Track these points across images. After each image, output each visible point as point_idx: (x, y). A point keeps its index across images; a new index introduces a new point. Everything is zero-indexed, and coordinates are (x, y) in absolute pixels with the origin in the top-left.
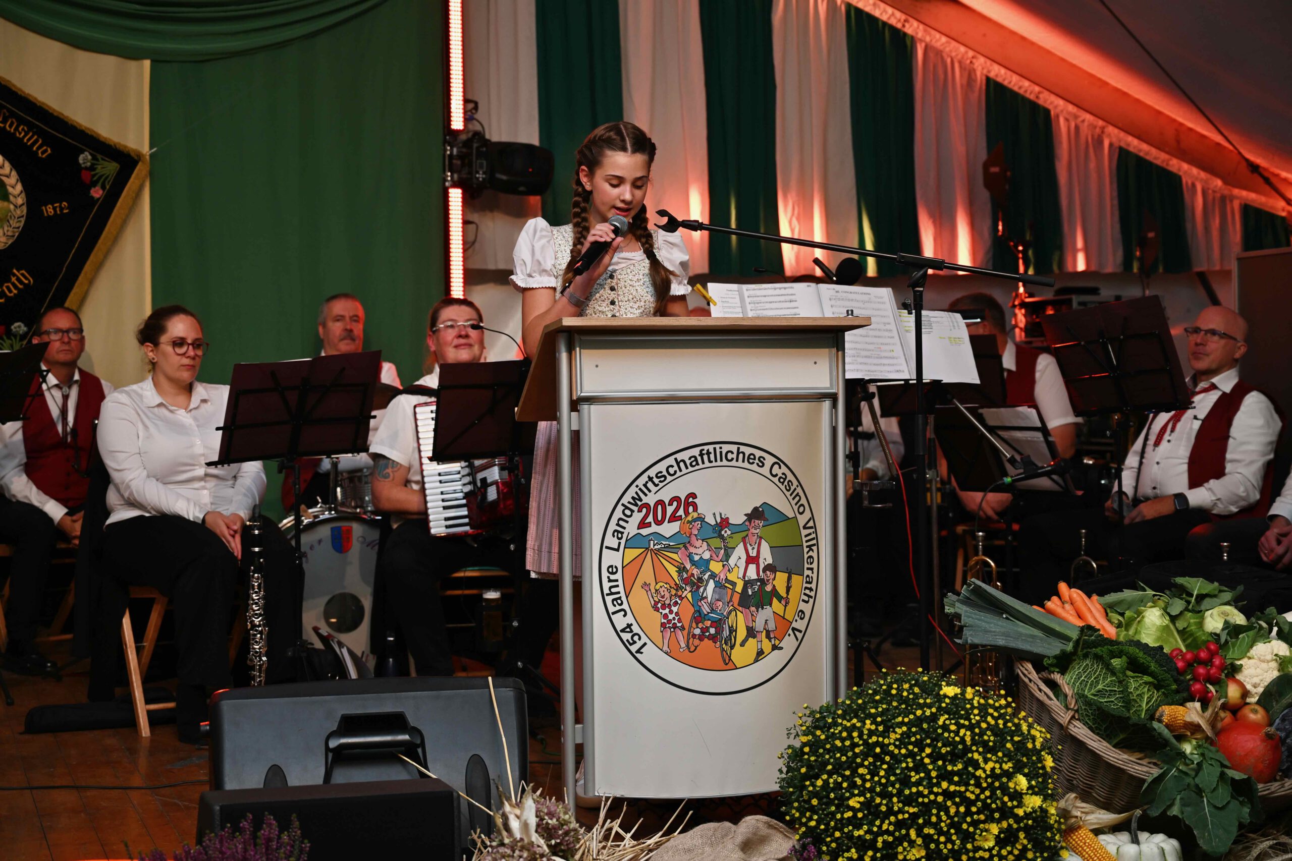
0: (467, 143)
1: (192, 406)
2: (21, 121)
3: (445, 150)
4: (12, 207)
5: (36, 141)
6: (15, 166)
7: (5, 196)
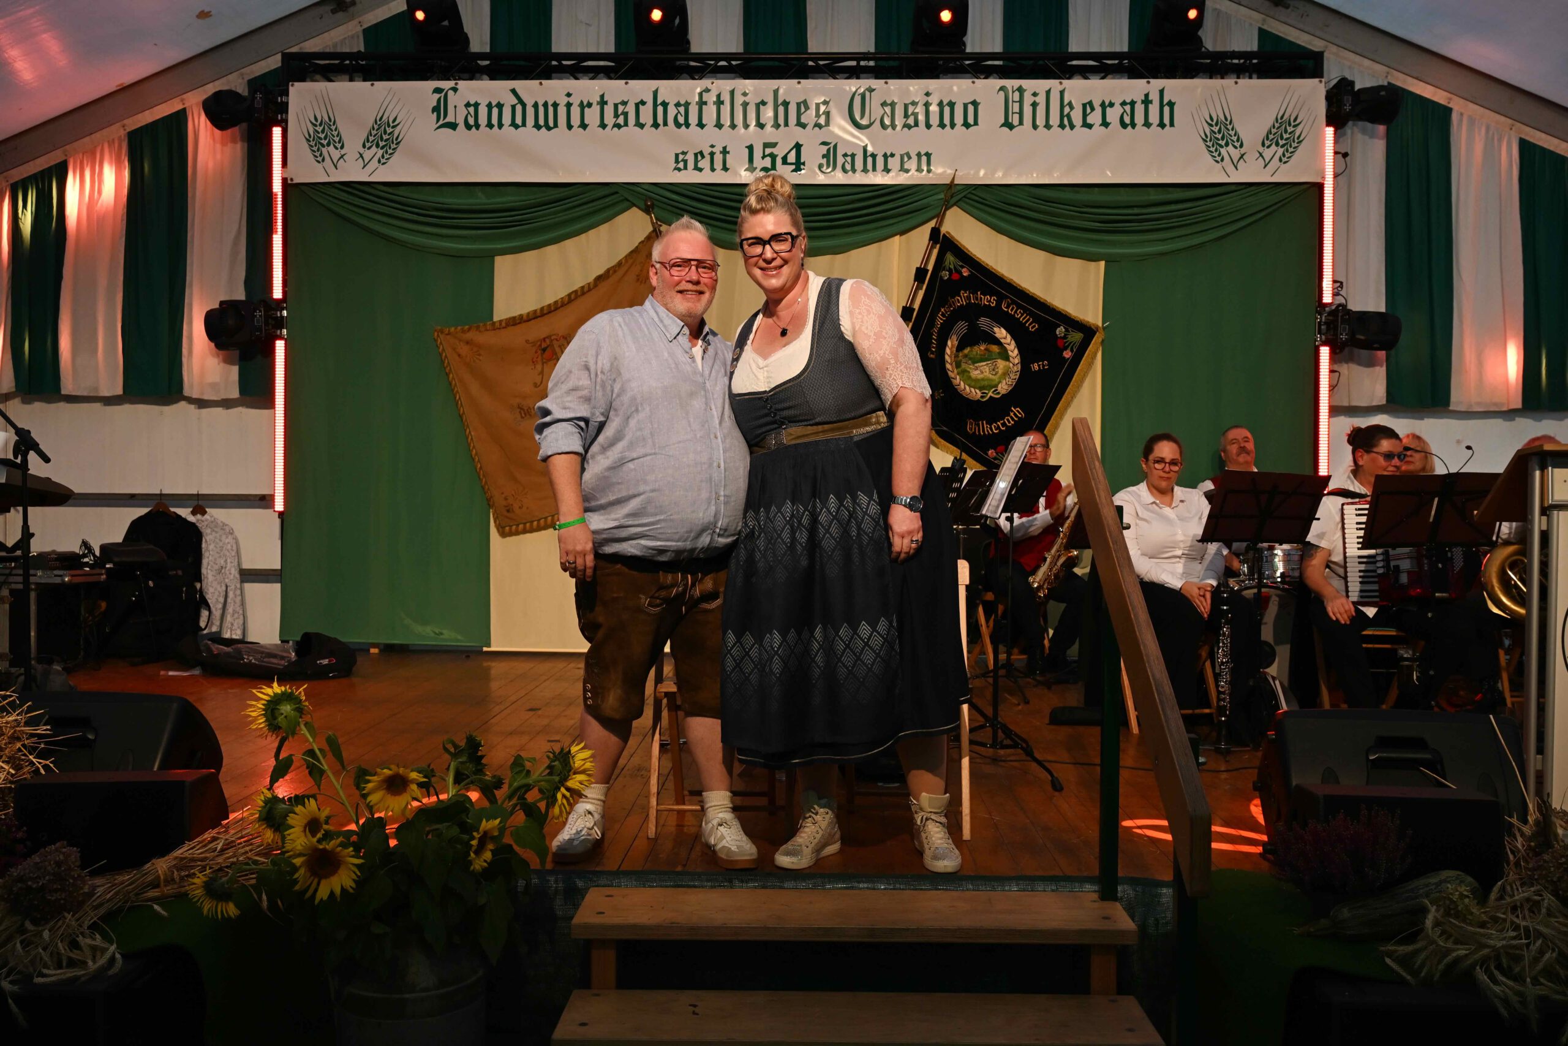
0: (1334, 313)
1: (1174, 505)
2: (1019, 306)
3: (1317, 318)
4: (1011, 365)
5: (1029, 320)
6: (1013, 337)
7: (1006, 357)
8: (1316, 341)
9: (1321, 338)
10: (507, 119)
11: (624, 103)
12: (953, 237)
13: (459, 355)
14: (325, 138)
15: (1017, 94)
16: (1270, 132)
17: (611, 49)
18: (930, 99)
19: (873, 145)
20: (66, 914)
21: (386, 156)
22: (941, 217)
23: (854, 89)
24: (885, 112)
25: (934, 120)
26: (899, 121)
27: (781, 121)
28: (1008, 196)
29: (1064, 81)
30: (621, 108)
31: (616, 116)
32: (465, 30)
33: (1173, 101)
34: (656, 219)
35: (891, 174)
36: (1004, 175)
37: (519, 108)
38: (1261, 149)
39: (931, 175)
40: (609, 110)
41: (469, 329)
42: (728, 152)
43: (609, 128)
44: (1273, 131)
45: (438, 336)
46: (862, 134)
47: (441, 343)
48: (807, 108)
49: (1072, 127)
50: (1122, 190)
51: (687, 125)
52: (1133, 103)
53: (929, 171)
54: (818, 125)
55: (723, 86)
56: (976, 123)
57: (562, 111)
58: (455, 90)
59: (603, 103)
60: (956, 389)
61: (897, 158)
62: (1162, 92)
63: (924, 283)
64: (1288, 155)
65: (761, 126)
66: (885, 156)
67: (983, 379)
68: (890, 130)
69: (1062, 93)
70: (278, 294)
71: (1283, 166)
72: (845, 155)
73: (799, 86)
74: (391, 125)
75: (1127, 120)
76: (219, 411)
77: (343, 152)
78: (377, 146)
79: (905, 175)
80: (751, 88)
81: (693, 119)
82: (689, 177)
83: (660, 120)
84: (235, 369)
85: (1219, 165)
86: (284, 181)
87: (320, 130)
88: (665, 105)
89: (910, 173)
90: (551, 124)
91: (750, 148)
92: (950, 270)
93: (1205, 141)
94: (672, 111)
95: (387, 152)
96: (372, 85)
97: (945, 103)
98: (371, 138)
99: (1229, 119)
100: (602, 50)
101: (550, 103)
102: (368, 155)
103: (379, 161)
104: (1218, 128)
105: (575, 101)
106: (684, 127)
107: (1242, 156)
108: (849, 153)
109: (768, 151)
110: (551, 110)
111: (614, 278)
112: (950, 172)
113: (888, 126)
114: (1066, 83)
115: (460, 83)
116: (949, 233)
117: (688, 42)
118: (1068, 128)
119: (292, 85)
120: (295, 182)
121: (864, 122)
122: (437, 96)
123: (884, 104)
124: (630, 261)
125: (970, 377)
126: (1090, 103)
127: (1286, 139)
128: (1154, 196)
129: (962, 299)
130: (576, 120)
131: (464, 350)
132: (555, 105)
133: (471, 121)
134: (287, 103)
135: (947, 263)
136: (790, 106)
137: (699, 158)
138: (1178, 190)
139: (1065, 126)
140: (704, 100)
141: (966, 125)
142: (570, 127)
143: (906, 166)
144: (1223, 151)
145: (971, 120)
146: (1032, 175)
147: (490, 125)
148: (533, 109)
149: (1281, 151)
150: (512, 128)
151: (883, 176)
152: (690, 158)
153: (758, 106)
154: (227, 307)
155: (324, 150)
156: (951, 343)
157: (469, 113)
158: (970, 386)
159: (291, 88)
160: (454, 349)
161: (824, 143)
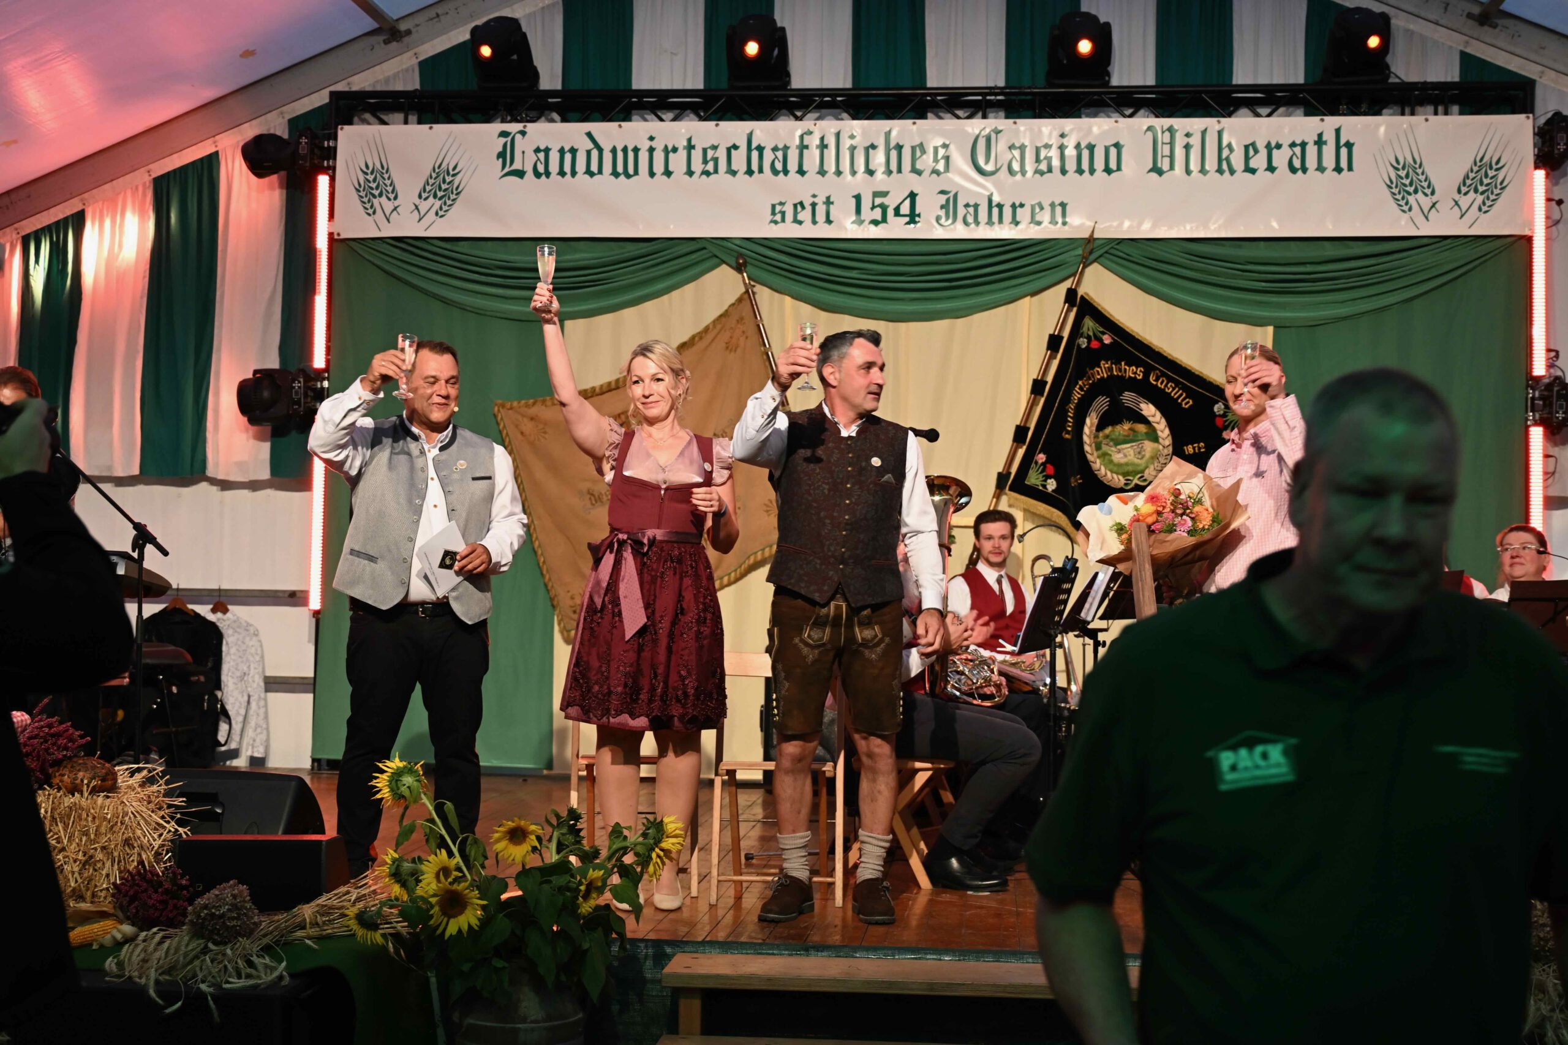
0: (1549, 387)
2: (1170, 379)
3: (1528, 393)
4: (1161, 447)
5: (1181, 395)
6: (1164, 414)
7: (1155, 439)
8: (1527, 420)
9: (1534, 416)
10: (581, 166)
11: (715, 148)
12: (1092, 299)
13: (522, 433)
14: (377, 188)
15: (1167, 134)
16: (1467, 177)
17: (700, 85)
18: (1065, 141)
19: (1000, 193)
20: (241, 939)
21: (445, 208)
22: (1078, 275)
23: (977, 132)
24: (1014, 157)
25: (1071, 166)
26: (1030, 168)
27: (894, 166)
28: (1157, 251)
29: (1222, 120)
30: (710, 153)
31: (705, 162)
32: (535, 63)
33: (1352, 141)
34: (749, 278)
35: (1020, 227)
36: (1154, 226)
37: (595, 154)
38: (1457, 197)
39: (1066, 228)
40: (697, 155)
41: (534, 404)
42: (832, 203)
43: (696, 176)
44: (1472, 175)
45: (499, 410)
46: (987, 180)
47: (502, 419)
48: (924, 152)
49: (1232, 172)
50: (1292, 243)
51: (786, 172)
52: (1303, 145)
53: (1064, 223)
54: (936, 172)
55: (825, 127)
56: (1119, 169)
57: (644, 157)
58: (523, 133)
59: (690, 147)
60: (1096, 475)
61: (1027, 210)
62: (1338, 131)
63: (1057, 351)
64: (1488, 203)
65: (870, 172)
66: (1014, 206)
67: (1127, 464)
68: (1019, 177)
69: (1220, 133)
70: (319, 361)
71: (1483, 216)
72: (967, 206)
73: (915, 127)
74: (451, 173)
75: (1297, 163)
76: (245, 493)
77: (396, 203)
78: (435, 196)
79: (1037, 228)
80: (860, 131)
81: (793, 166)
82: (788, 231)
83: (755, 167)
84: (266, 447)
85: (1406, 216)
86: (331, 235)
87: (371, 179)
88: (760, 149)
89: (1043, 226)
90: (631, 171)
91: (858, 198)
92: (1089, 338)
93: (1390, 187)
94: (768, 156)
95: (445, 203)
96: (431, 128)
97: (1083, 146)
98: (428, 188)
99: (1418, 162)
100: (689, 86)
101: (630, 148)
102: (424, 206)
103: (437, 214)
104: (1405, 172)
105: (659, 145)
106: (781, 174)
107: (1434, 205)
108: (972, 203)
109: (878, 201)
110: (631, 155)
111: (701, 345)
112: (1090, 224)
113: (1017, 173)
114: (1225, 122)
115: (529, 125)
116: (1086, 293)
117: (788, 75)
118: (1227, 174)
119: (342, 129)
120: (342, 236)
121: (989, 168)
122: (503, 140)
123: (1011, 147)
124: (719, 327)
125: (1111, 461)
126: (1253, 144)
127: (1487, 185)
128: (1331, 251)
129: (1102, 371)
130: (659, 167)
131: (528, 427)
132: (636, 150)
133: (541, 168)
134: (335, 148)
135: (1085, 329)
136: (903, 150)
137: (799, 207)
138: (1360, 243)
139: (1224, 171)
140: (805, 143)
141: (1108, 170)
142: (652, 174)
143: (1038, 218)
144: (1411, 199)
145: (1113, 165)
146: (1185, 228)
147: (562, 173)
148: (610, 155)
149: (1480, 198)
150: (587, 176)
151: (1011, 229)
152: (789, 210)
153: (867, 149)
154: (263, 377)
155: (376, 202)
156: (1091, 422)
157: (539, 159)
158: (1112, 472)
159: (340, 133)
160: (517, 426)
161: (942, 192)
